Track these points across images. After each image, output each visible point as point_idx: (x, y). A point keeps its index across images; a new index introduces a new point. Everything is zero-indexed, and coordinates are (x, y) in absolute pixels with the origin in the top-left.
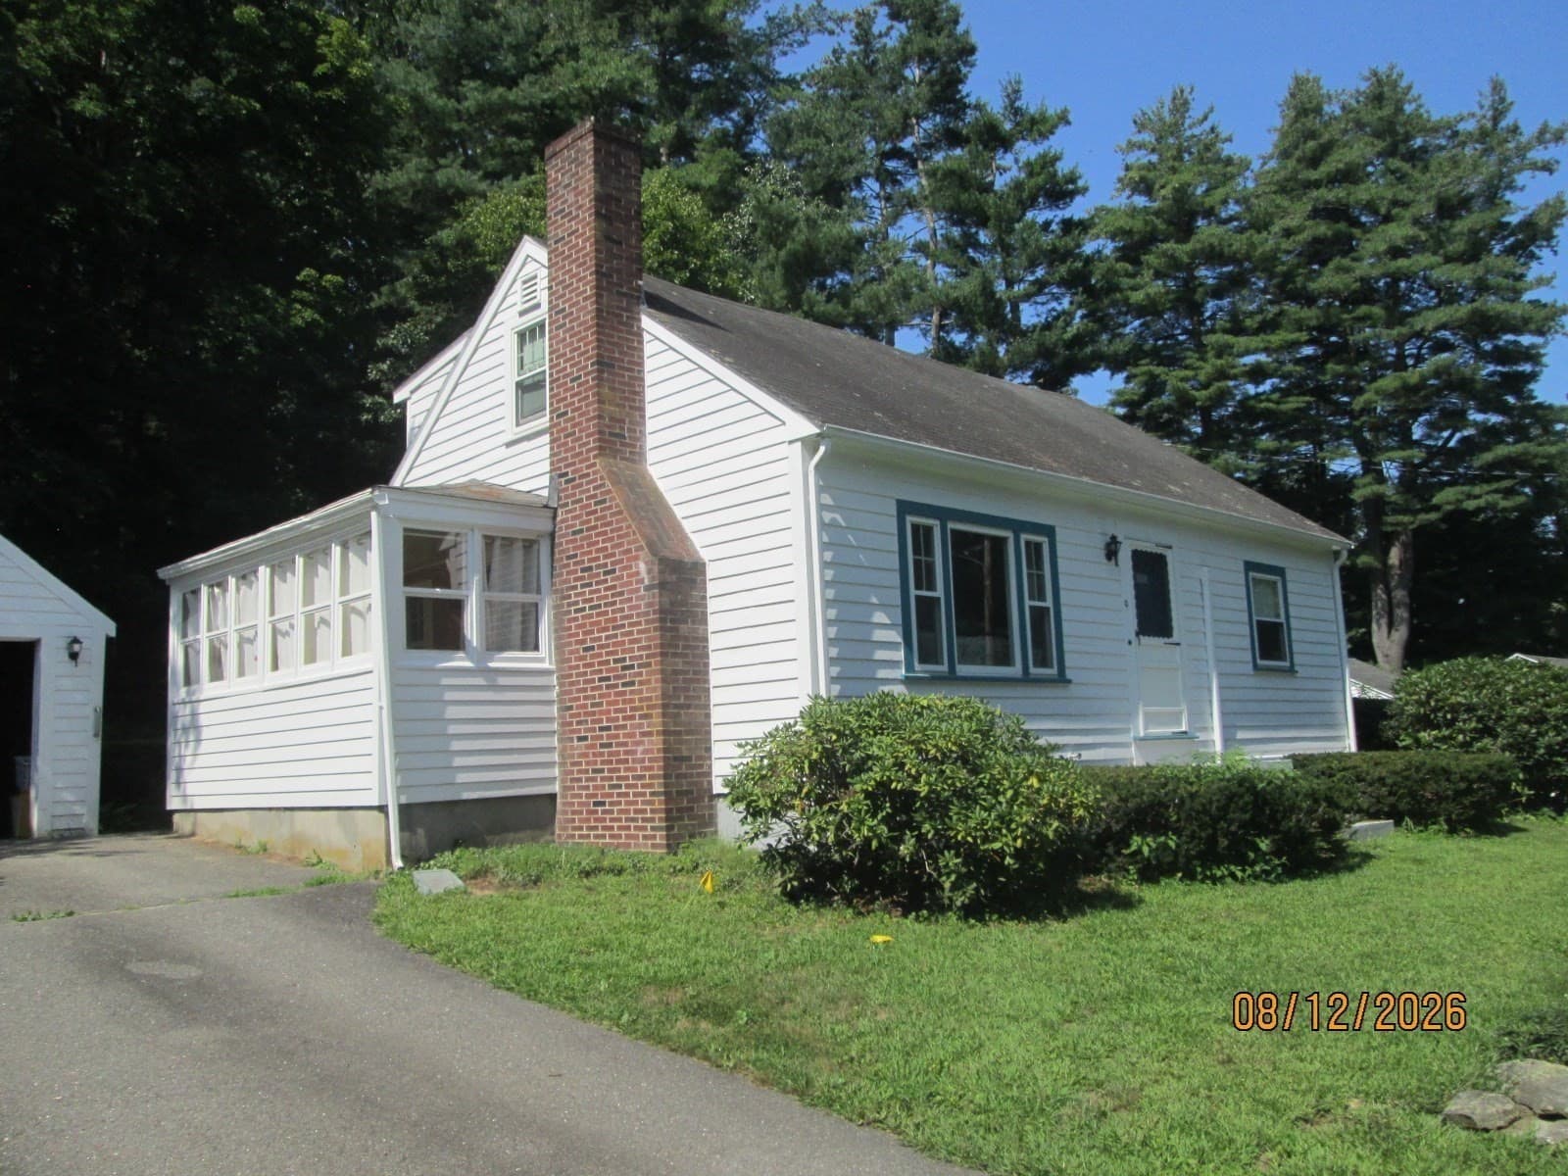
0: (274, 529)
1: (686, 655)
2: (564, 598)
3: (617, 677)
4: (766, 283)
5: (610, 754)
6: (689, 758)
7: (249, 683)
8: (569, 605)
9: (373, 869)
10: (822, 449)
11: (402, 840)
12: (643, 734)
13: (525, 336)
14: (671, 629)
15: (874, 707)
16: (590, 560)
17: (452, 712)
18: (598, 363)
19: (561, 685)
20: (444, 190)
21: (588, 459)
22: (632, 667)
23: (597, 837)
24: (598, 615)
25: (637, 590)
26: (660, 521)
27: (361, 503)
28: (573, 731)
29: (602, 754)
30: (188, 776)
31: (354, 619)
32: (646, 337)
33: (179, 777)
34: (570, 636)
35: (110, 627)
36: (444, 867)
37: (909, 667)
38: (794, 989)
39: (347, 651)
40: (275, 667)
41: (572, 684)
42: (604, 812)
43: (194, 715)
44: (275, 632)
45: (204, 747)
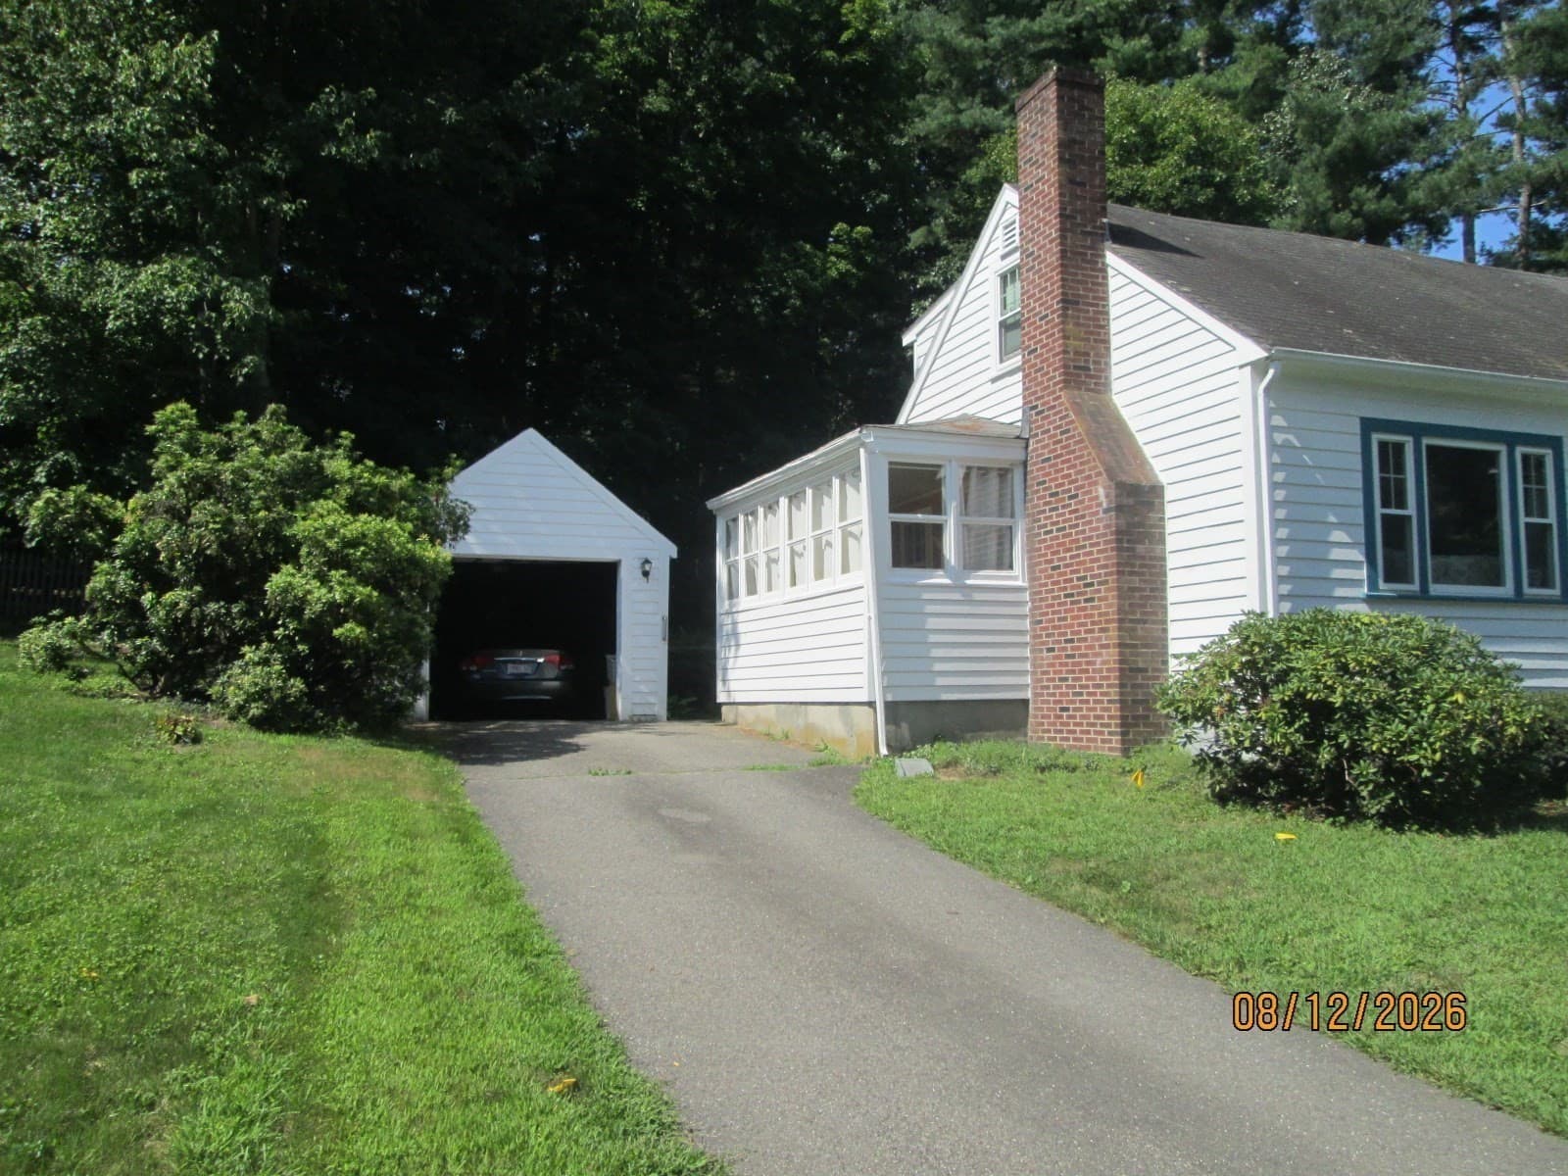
0: (788, 465)
1: (1143, 574)
2: (1035, 521)
3: (1079, 594)
4: (1308, 186)
5: (1074, 664)
6: (1145, 670)
7: (775, 597)
8: (1040, 527)
9: (865, 755)
10: (1271, 372)
11: (888, 733)
12: (1102, 646)
13: (1006, 278)
14: (1128, 549)
15: (1304, 623)
16: (1057, 486)
17: (932, 623)
18: (1063, 301)
19: (1033, 601)
20: (971, 131)
21: (1054, 392)
22: (1092, 584)
23: (1062, 739)
24: (1064, 536)
25: (1097, 513)
26: (1119, 447)
27: (851, 441)
28: (1043, 643)
29: (1066, 664)
30: (731, 675)
31: (851, 541)
32: (1111, 272)
33: (724, 675)
34: (1040, 556)
35: (671, 550)
36: (923, 757)
37: (1373, 585)
38: (1182, 870)
39: (845, 569)
40: (793, 583)
41: (1041, 600)
42: (1069, 717)
43: (735, 624)
44: (793, 553)
45: (743, 650)
